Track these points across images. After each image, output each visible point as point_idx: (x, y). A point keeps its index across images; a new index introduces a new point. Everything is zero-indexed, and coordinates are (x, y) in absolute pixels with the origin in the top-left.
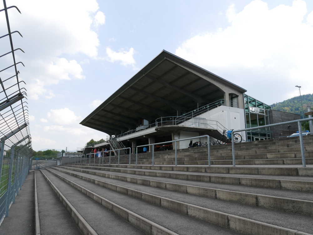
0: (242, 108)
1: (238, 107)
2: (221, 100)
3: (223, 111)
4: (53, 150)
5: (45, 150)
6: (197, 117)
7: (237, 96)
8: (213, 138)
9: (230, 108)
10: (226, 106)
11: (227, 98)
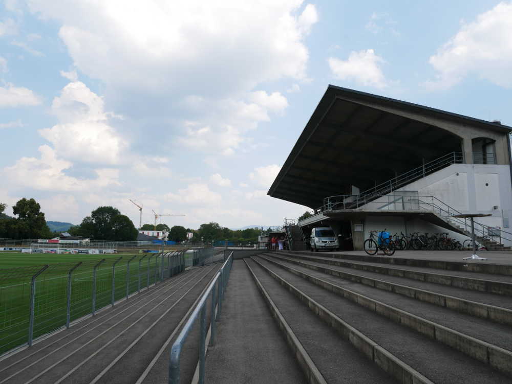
0: (505, 164)
1: (496, 163)
2: (453, 154)
3: (458, 174)
4: (255, 228)
5: (245, 229)
6: (401, 189)
7: (493, 142)
8: (436, 226)
9: (473, 167)
10: (465, 163)
11: (467, 148)
